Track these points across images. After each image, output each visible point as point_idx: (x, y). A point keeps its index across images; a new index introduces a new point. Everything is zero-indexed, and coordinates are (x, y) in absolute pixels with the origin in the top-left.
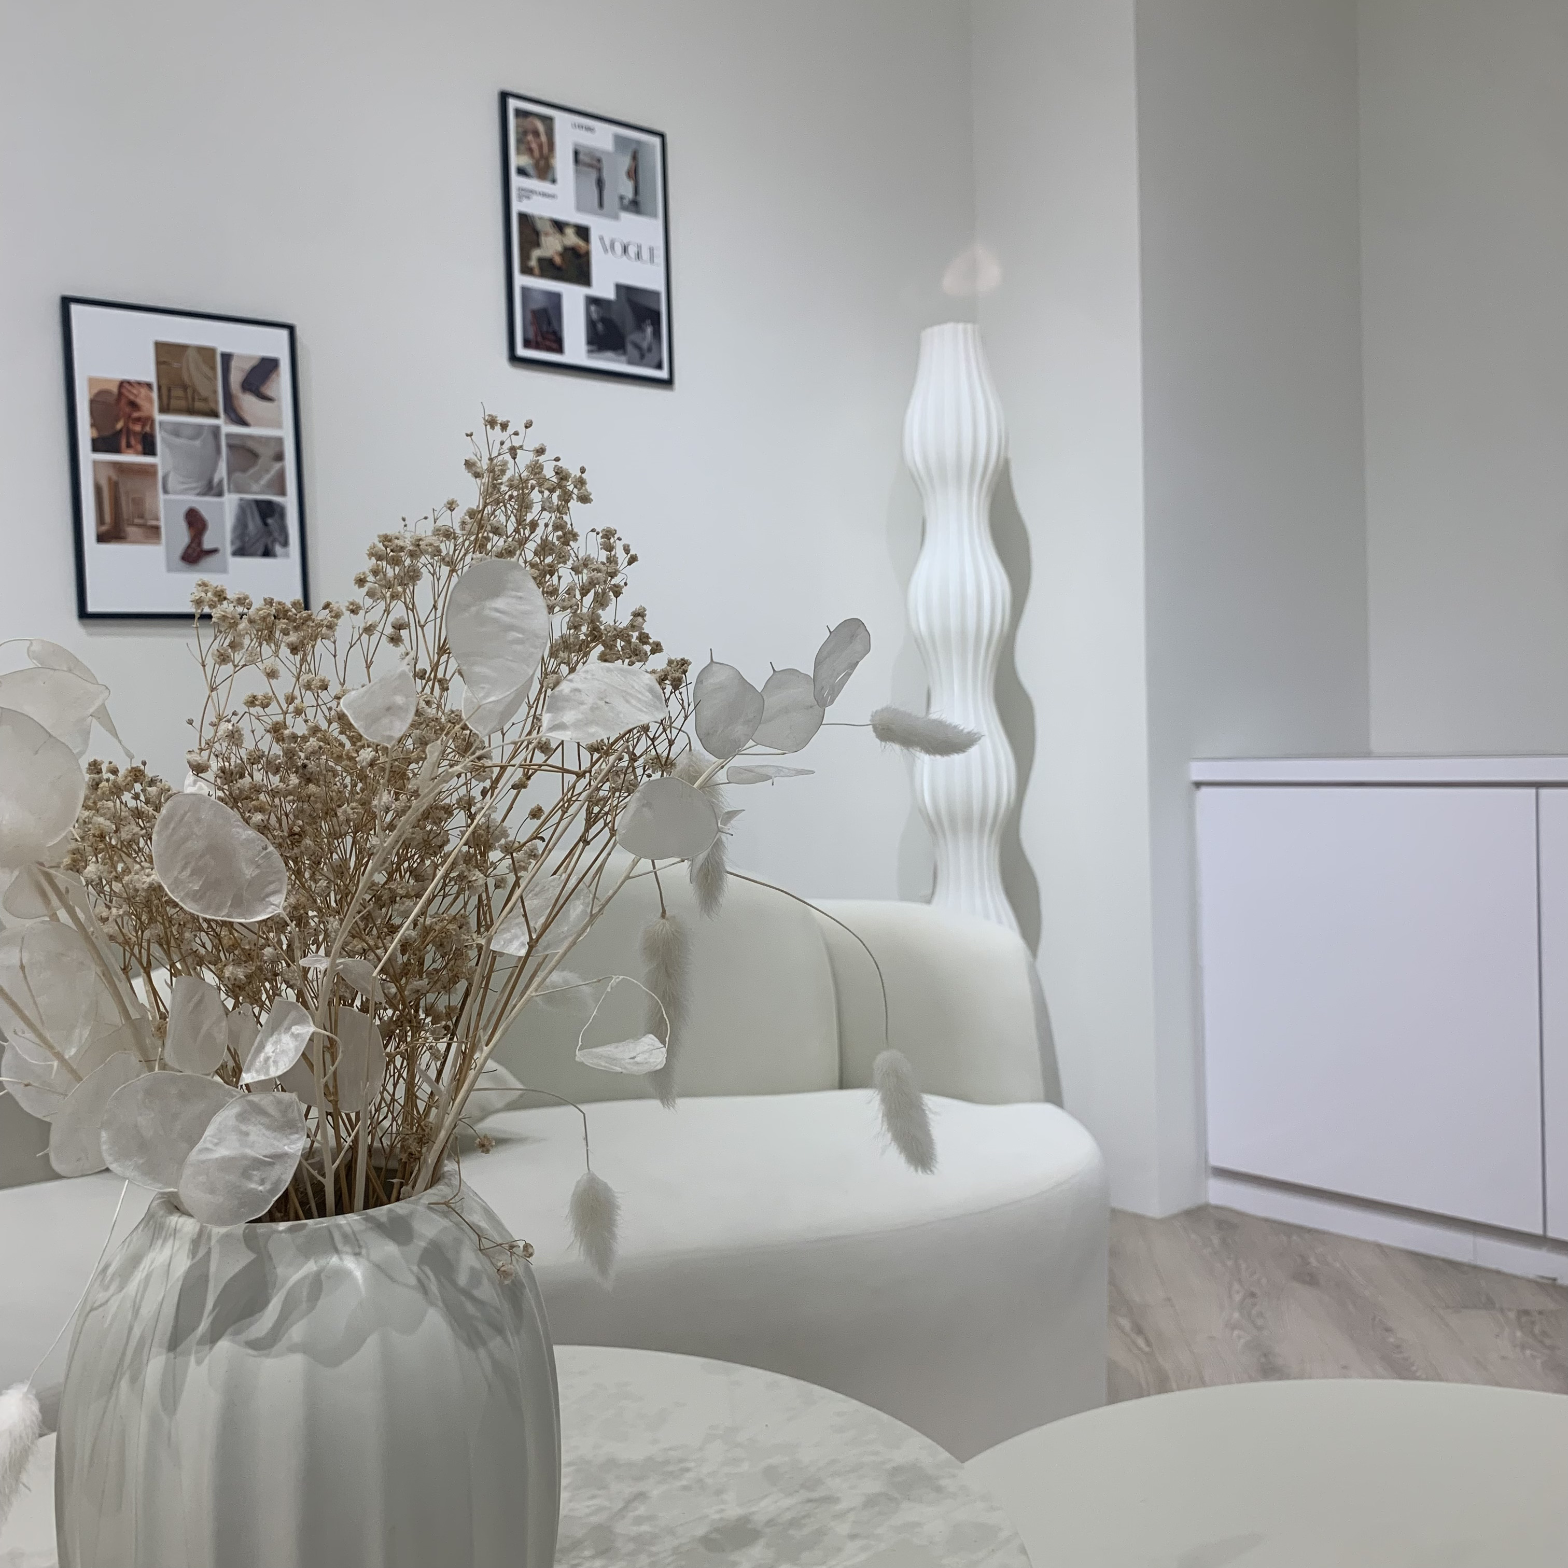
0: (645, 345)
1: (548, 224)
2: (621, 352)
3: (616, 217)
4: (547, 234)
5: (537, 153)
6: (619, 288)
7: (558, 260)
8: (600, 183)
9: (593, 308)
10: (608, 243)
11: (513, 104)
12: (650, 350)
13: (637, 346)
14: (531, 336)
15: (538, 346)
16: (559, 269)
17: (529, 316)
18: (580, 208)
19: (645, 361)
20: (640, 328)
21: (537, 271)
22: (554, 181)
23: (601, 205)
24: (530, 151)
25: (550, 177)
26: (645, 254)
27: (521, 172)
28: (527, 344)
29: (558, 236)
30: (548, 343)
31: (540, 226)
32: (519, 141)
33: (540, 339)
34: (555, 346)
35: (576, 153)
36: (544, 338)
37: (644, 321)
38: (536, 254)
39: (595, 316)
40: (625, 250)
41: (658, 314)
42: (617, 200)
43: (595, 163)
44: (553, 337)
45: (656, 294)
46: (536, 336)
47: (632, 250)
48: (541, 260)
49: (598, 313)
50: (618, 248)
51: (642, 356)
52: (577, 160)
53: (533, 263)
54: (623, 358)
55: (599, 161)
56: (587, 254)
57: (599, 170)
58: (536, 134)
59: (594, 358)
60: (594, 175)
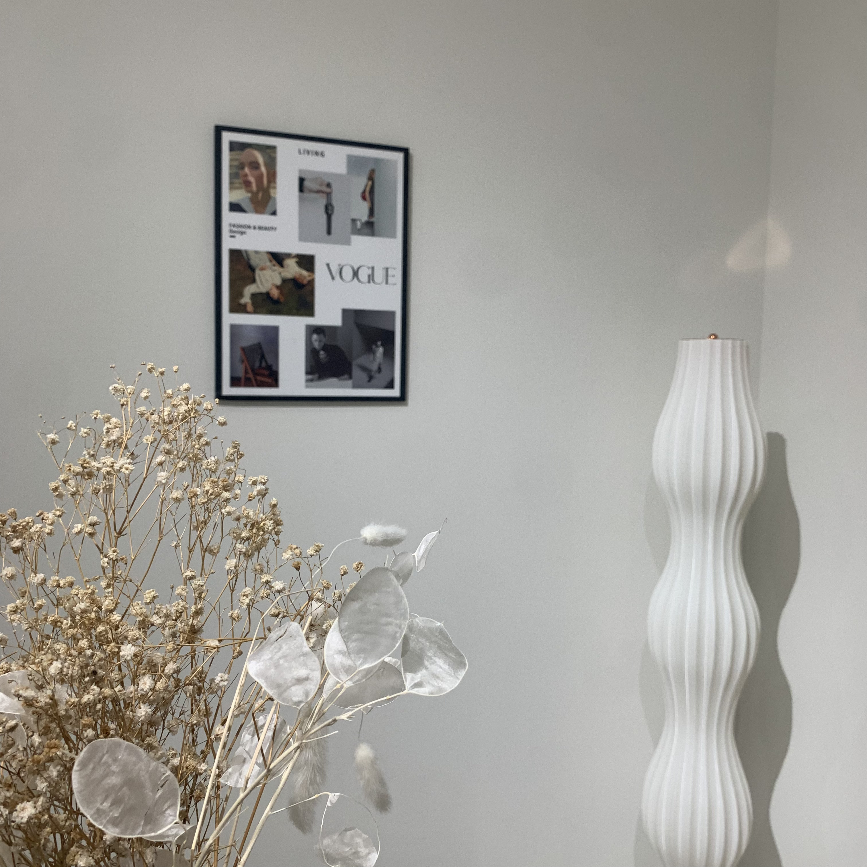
0: (374, 367)
1: (266, 257)
2: (346, 376)
3: (348, 242)
4: (262, 269)
5: (254, 187)
6: (346, 312)
7: (275, 293)
8: (329, 210)
9: (315, 337)
10: (335, 269)
11: (227, 137)
12: (379, 370)
13: (364, 369)
14: (241, 373)
15: (248, 383)
16: (276, 302)
17: (239, 353)
18: (303, 237)
19: (373, 381)
20: (369, 349)
21: (250, 308)
22: (274, 213)
23: (329, 232)
24: (247, 184)
25: (269, 208)
26: (379, 276)
27: (235, 207)
28: (235, 382)
29: (277, 268)
30: (260, 378)
31: (254, 261)
32: (233, 176)
33: (251, 375)
34: (269, 380)
35: (302, 181)
36: (255, 373)
37: (375, 343)
38: (250, 290)
39: (316, 345)
40: (356, 274)
41: (392, 334)
42: (349, 223)
43: (324, 188)
44: (266, 372)
45: (391, 314)
46: (246, 372)
47: (363, 274)
48: (254, 296)
49: (320, 341)
50: (348, 273)
51: (371, 378)
52: (301, 189)
53: (246, 299)
54: (350, 382)
55: (329, 185)
56: (311, 283)
57: (329, 195)
58: (255, 166)
59: (312, 387)
60: (322, 201)
